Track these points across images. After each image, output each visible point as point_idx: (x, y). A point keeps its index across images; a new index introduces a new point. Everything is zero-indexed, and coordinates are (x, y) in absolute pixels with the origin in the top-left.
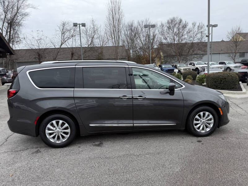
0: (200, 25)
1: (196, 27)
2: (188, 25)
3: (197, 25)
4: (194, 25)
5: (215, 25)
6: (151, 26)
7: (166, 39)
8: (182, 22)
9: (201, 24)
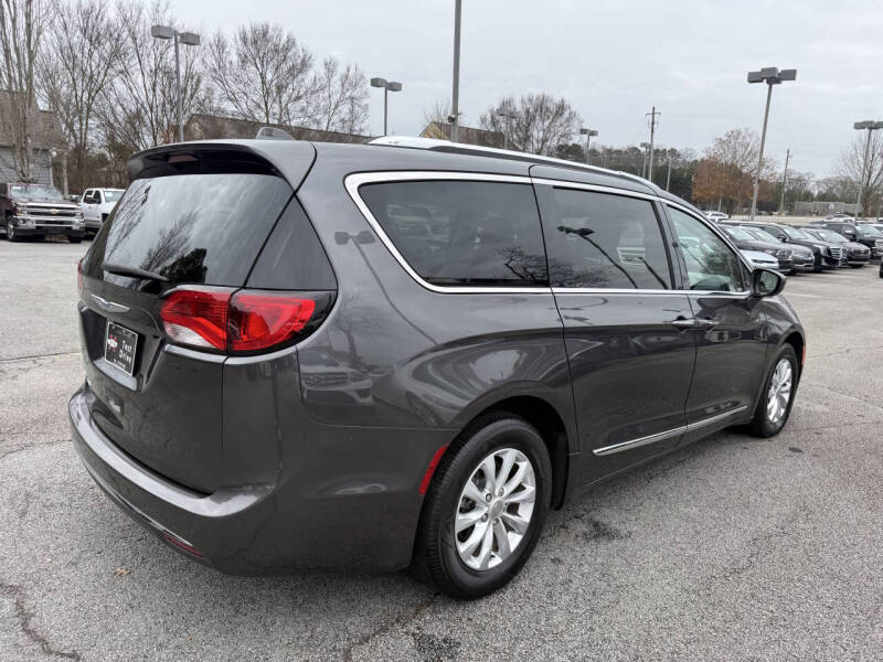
0: (351, 74)
1: (336, 79)
2: (310, 66)
3: (341, 70)
4: (330, 67)
5: (395, 83)
6: (183, 36)
7: (233, 100)
8: (293, 50)
9: (352, 70)
